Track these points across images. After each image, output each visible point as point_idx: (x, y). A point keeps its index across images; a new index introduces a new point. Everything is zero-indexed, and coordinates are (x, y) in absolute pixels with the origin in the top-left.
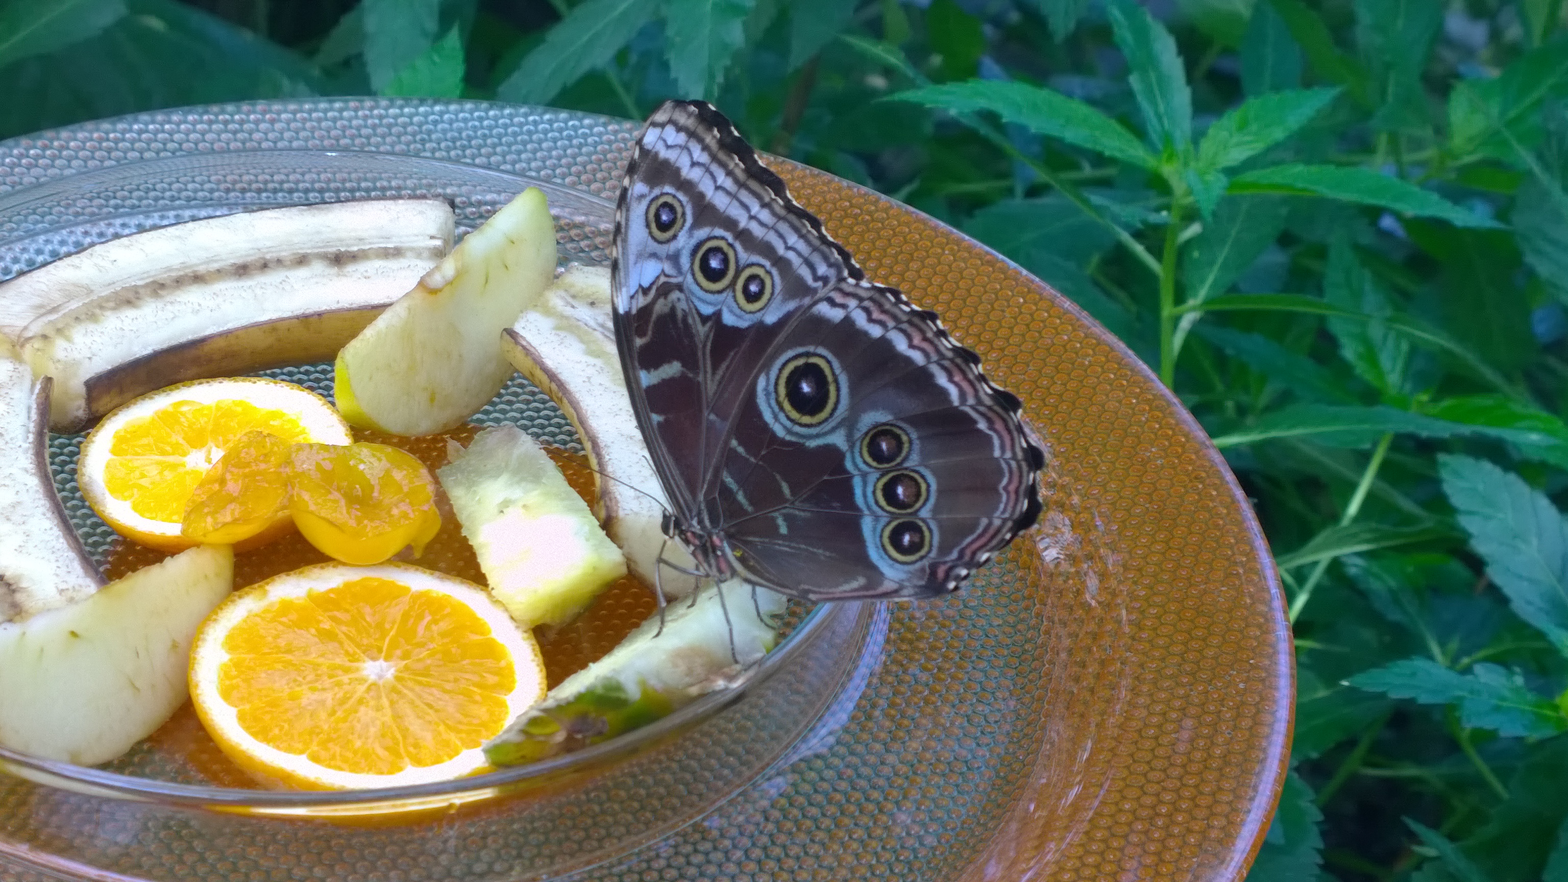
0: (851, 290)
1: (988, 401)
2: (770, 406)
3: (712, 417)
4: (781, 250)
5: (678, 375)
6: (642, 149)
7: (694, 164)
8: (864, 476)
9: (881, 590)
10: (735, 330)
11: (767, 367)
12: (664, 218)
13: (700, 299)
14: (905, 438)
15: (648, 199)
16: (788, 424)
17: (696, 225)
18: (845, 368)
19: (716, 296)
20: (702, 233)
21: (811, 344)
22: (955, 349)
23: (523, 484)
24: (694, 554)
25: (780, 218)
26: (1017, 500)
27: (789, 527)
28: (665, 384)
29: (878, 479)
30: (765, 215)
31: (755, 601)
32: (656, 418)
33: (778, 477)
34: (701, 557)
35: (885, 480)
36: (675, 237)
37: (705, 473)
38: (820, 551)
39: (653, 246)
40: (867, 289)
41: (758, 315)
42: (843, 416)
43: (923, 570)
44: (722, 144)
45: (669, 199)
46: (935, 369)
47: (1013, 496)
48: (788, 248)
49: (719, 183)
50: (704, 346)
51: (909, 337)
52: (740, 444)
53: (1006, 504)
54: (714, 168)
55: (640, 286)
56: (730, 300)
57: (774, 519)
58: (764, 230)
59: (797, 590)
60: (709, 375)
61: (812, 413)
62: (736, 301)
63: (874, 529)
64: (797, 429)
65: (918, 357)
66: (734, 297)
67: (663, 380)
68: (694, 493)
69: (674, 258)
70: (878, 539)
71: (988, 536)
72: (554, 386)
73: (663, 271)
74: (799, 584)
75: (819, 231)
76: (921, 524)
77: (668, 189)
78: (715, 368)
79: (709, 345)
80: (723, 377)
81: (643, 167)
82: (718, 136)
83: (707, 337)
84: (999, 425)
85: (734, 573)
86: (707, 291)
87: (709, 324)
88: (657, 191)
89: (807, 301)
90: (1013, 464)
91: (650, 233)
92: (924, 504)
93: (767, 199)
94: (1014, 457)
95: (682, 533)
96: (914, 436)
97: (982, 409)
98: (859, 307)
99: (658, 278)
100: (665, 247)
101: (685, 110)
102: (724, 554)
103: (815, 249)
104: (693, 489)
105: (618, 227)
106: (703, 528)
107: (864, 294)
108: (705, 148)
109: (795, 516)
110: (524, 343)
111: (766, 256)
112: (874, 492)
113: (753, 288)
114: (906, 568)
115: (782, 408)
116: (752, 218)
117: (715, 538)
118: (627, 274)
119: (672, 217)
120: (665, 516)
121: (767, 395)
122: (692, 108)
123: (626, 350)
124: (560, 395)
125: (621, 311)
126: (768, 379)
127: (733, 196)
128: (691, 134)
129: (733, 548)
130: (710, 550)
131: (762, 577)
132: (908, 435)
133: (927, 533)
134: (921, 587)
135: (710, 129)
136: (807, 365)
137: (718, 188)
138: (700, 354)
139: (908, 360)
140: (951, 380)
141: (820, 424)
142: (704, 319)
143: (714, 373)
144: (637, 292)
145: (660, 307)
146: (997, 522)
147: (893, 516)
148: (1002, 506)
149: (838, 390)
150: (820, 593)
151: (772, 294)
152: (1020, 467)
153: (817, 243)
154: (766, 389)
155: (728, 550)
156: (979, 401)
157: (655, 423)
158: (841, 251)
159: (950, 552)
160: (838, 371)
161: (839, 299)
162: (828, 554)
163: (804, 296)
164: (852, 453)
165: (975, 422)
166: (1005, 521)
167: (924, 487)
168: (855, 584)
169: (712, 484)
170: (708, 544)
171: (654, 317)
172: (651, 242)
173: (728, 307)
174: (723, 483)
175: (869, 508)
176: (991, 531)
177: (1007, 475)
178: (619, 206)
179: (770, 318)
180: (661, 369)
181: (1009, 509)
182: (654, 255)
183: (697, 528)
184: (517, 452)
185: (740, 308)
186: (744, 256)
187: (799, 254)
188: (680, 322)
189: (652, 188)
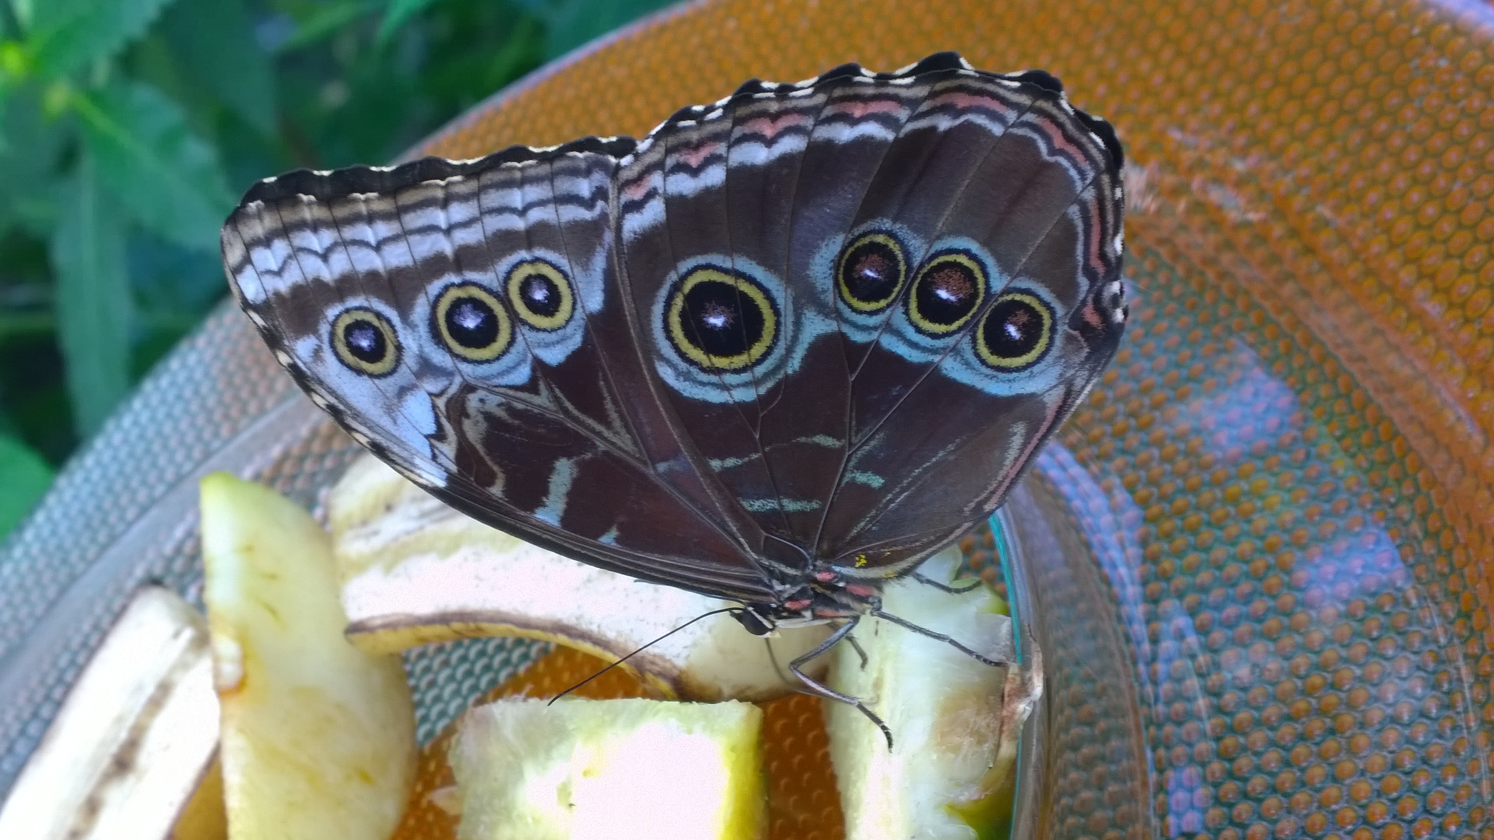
0: (637, 169)
1: (922, 91)
2: (703, 384)
3: (662, 467)
4: (519, 224)
5: (575, 471)
6: (256, 308)
7: (325, 257)
8: (888, 327)
9: (1050, 414)
10: (574, 358)
11: (651, 352)
12: (365, 343)
13: (502, 374)
14: (880, 239)
15: (326, 346)
16: (745, 377)
17: (404, 310)
18: (730, 251)
19: (513, 350)
20: (420, 310)
21: (666, 274)
22: (818, 87)
23: (555, 754)
24: (815, 617)
25: (476, 195)
26: (1081, 147)
27: (877, 472)
28: (574, 496)
29: (907, 313)
30: (459, 212)
31: (929, 582)
32: (608, 539)
33: (803, 439)
34: (828, 612)
35: (913, 305)
36: (399, 348)
37: (724, 526)
38: (941, 454)
39: (390, 384)
40: (653, 146)
41: (579, 314)
42: (790, 300)
43: (1069, 339)
44: (326, 201)
45: (347, 320)
46: (823, 133)
47: (1071, 149)
48: (522, 213)
49: (373, 241)
50: (566, 411)
51: (757, 137)
52: (722, 458)
53: (1075, 166)
54: (349, 233)
55: (428, 437)
56: (532, 336)
57: (853, 484)
58: (478, 227)
59: (966, 520)
60: (606, 433)
61: (756, 336)
62: (538, 330)
63: (967, 364)
64: (760, 370)
65: (791, 144)
66: (532, 328)
67: (569, 494)
68: (743, 562)
69: (426, 368)
70: (984, 369)
71: (1095, 221)
72: (457, 626)
73: (430, 394)
74: (961, 511)
75: (531, 155)
76: (1009, 298)
77: (331, 312)
78: (603, 419)
79: (568, 404)
80: (622, 417)
81: (281, 323)
82: (312, 198)
83: (556, 399)
84: (962, 100)
85: (877, 584)
86: (498, 358)
87: (542, 386)
88: (324, 329)
89: (609, 237)
90: (1029, 117)
91: (371, 376)
92: (986, 275)
93: (440, 194)
94: (1021, 109)
95: (780, 613)
96: (887, 224)
97: (924, 107)
98: (666, 175)
99: (434, 407)
100: (403, 369)
101: (248, 216)
102: (849, 580)
103: (551, 178)
104: (735, 558)
105: (333, 410)
106: (793, 581)
107: (654, 157)
108: (315, 226)
109: (870, 455)
110: (379, 622)
111: (512, 249)
112: (919, 330)
113: (539, 295)
114: (1049, 359)
115: (719, 371)
116: (448, 231)
117: (819, 576)
118: (400, 443)
119: (370, 333)
120: (739, 618)
121: (687, 377)
122: (253, 206)
123: (495, 514)
124: (472, 625)
125: (441, 483)
126: (668, 362)
127: (405, 234)
128: (285, 231)
129: (850, 562)
130: (828, 593)
131: (914, 552)
132: (879, 232)
133: (1027, 299)
134: (1088, 358)
135: (297, 202)
136: (688, 298)
137: (378, 248)
138: (570, 424)
139: (785, 160)
140: (854, 122)
141: (776, 337)
142: (531, 387)
143: (609, 425)
144: (432, 446)
145: (474, 431)
146: (1089, 195)
147: (970, 328)
148: (1073, 172)
149: (751, 280)
150: (993, 493)
151: (565, 276)
152: (1041, 112)
153: (545, 169)
154: (679, 374)
155: (846, 571)
156: (912, 103)
157: (614, 545)
158: (579, 146)
159: (1074, 286)
160: (728, 264)
161: (635, 193)
162: (951, 447)
163: (600, 236)
164: (847, 321)
165: (933, 129)
166: (1096, 183)
167: (963, 260)
168: (1017, 441)
169: (746, 530)
170: (820, 590)
171: (479, 448)
172: (381, 383)
173: (539, 345)
174: (755, 514)
175: (934, 351)
176: (1094, 212)
177: (1036, 136)
178: (308, 390)
179: (595, 301)
180: (552, 487)
181: (1086, 166)
182: (403, 391)
183: (789, 589)
184: (508, 730)
185: (553, 330)
186: (488, 278)
187: (542, 203)
188: (510, 420)
189: (315, 332)
